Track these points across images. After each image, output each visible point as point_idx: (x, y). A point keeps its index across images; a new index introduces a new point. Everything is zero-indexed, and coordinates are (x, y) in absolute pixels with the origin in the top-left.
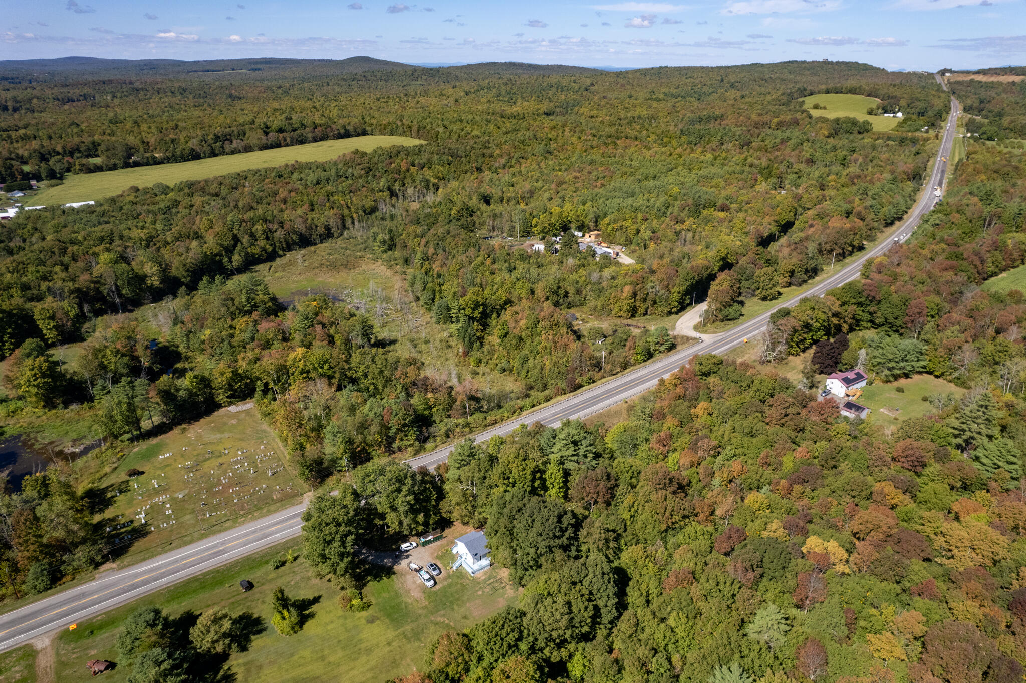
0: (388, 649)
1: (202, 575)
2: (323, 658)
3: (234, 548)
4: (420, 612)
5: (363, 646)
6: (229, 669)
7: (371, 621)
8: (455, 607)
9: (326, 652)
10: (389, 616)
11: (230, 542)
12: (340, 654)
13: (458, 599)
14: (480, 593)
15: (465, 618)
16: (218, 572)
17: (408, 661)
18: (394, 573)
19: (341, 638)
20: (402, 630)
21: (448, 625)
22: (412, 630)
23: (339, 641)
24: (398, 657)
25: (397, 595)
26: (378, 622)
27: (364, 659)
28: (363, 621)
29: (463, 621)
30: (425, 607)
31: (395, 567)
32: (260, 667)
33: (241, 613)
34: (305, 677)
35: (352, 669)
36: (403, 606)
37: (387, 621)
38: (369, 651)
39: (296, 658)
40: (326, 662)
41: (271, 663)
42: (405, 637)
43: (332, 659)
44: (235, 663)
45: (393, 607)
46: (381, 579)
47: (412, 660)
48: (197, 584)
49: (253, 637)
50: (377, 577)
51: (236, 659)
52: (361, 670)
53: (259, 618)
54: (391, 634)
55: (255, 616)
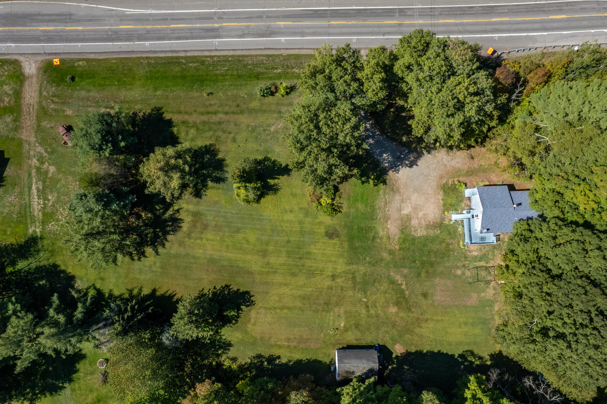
0: (328, 283)
1: (186, 58)
2: (264, 253)
3: (229, 32)
4: (385, 255)
5: (309, 263)
6: (178, 211)
7: (331, 234)
8: (423, 275)
9: (271, 248)
10: (351, 239)
11: (230, 20)
12: (283, 259)
13: (432, 264)
14: (459, 272)
15: (425, 295)
16: (203, 63)
17: (342, 310)
18: (384, 182)
19: (292, 239)
20: (355, 267)
21: (402, 292)
22: (365, 274)
23: (289, 241)
24: (334, 299)
25: (371, 216)
26: (336, 241)
27: (301, 280)
28: (322, 230)
29: (420, 298)
30: (391, 252)
31: (390, 173)
32: (205, 227)
33: (208, 143)
34: (241, 265)
35: (286, 285)
36: (371, 235)
37: (346, 245)
38: (311, 273)
39: (240, 236)
40: (266, 260)
41: (218, 228)
42: (354, 278)
43: (272, 260)
44: (184, 206)
45: (360, 229)
46: (367, 181)
47: (346, 312)
48: (177, 69)
49: (210, 184)
50: (364, 175)
51: (187, 203)
52: (294, 292)
53: (223, 160)
54: (341, 267)
55: (220, 156)
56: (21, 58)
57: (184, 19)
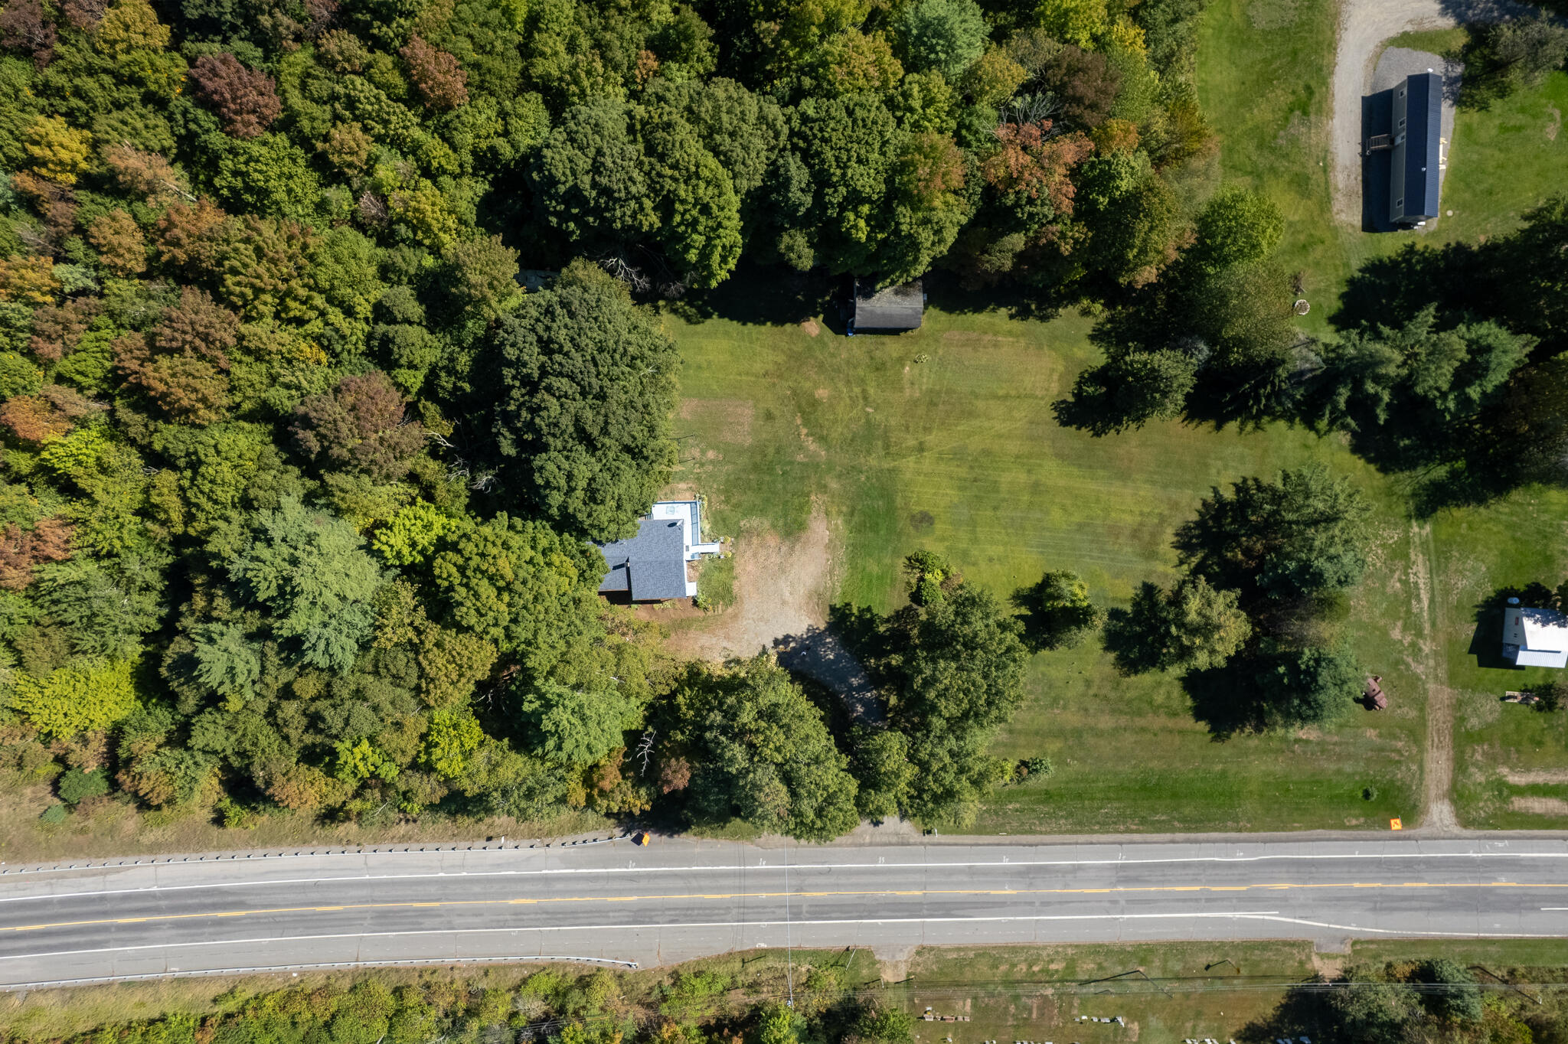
0: (931, 439)
1: (1173, 830)
2: (1036, 488)
4: (834, 485)
5: (963, 472)
6: (1181, 562)
7: (924, 520)
8: (771, 451)
9: (1026, 498)
10: (891, 511)
12: (1005, 479)
13: (756, 468)
14: (711, 454)
15: (769, 416)
16: (1143, 821)
17: (907, 392)
18: (833, 609)
19: (989, 513)
20: (886, 466)
21: (806, 423)
22: (869, 453)
23: (995, 508)
24: (921, 411)
25: (858, 551)
26: (917, 509)
27: (975, 444)
28: (939, 527)
29: (777, 413)
30: (823, 488)
31: (822, 626)
32: (1135, 534)
33: (1133, 678)
34: (1075, 471)
35: (1000, 436)
36: (856, 519)
37: (899, 501)
38: (958, 455)
39: (1077, 518)
40: (1034, 478)
41: (1114, 531)
42: (887, 446)
43: (1023, 477)
44: (1171, 571)
45: (875, 528)
46: (861, 611)
47: (901, 390)
48: (1187, 811)
49: (1128, 608)
50: (867, 621)
51: (1166, 576)
52: (986, 424)
53: (1106, 649)
54: (909, 464)
55: (1111, 656)
56: (1457, 830)
57: (1178, 900)
